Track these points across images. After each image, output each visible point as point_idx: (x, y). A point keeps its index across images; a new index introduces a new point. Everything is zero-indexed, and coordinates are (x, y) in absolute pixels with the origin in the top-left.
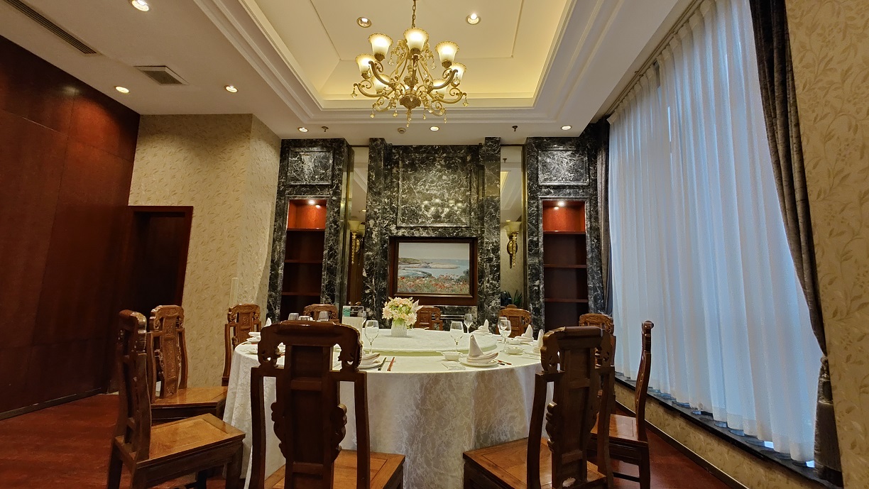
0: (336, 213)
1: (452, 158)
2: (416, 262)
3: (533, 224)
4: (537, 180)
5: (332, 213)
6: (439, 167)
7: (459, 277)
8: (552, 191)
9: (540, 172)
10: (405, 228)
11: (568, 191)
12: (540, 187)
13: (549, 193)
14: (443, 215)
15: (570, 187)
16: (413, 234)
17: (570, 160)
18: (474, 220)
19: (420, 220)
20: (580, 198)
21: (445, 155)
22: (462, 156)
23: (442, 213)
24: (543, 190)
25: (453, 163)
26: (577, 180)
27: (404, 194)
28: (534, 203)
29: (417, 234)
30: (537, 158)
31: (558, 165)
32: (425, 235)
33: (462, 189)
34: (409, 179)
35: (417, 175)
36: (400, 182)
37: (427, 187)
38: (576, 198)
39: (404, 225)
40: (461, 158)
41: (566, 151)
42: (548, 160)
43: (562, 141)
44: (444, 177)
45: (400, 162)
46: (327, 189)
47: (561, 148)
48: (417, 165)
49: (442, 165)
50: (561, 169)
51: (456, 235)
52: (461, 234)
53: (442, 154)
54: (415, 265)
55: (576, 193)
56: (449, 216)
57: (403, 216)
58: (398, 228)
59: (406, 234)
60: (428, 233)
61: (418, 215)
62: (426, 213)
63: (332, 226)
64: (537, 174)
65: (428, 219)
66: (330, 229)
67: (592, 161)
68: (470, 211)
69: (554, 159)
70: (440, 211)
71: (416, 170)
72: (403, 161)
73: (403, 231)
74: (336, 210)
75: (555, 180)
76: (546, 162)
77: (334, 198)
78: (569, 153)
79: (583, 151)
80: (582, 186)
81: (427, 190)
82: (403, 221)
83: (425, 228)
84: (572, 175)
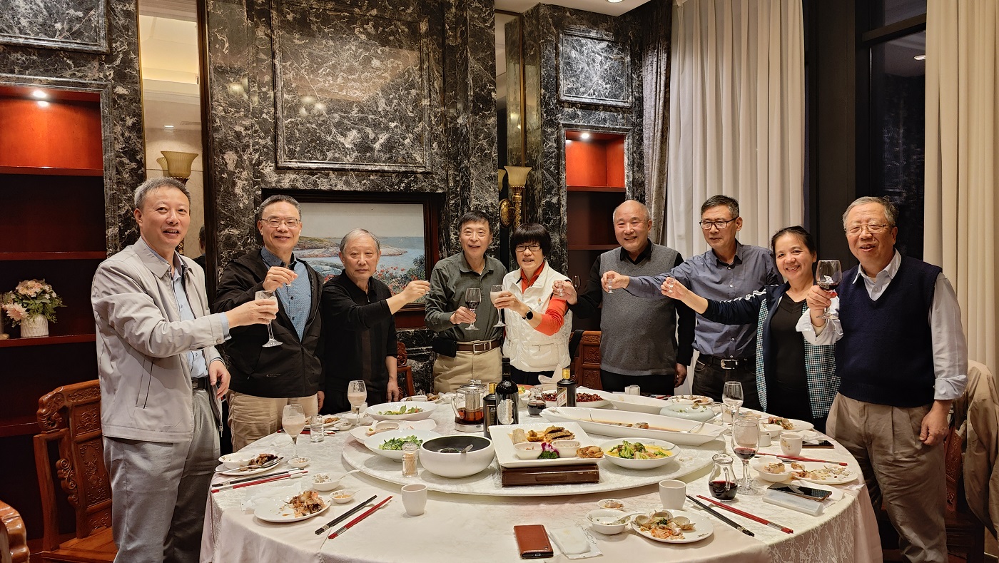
0: (131, 129)
1: (390, 21)
3: (551, 174)
4: (557, 90)
5: (119, 128)
6: (363, 37)
7: (405, 272)
8: (579, 113)
9: (562, 76)
10: (298, 170)
11: (602, 114)
12: (561, 103)
13: (574, 116)
14: (377, 146)
15: (606, 108)
16: (315, 184)
17: (606, 58)
18: (438, 159)
19: (330, 155)
20: (619, 129)
21: (374, 12)
22: (409, 19)
23: (375, 140)
24: (566, 109)
25: (392, 33)
26: (615, 96)
27: (289, 92)
28: (553, 133)
29: (324, 185)
30: (556, 48)
31: (588, 65)
32: (341, 186)
33: (413, 92)
34: (296, 56)
36: (276, 62)
37: (340, 80)
38: (614, 129)
39: (294, 164)
40: (408, 24)
41: (601, 40)
42: (574, 54)
43: (595, 19)
44: (376, 63)
45: (274, 14)
46: (96, 64)
47: (593, 34)
48: (314, 27)
49: (368, 35)
50: (592, 72)
51: (407, 187)
52: (415, 187)
53: (368, 10)
55: (615, 120)
56: (389, 147)
57: (289, 142)
58: (280, 170)
59: (300, 185)
60: (347, 183)
61: (323, 143)
62: (341, 139)
63: (122, 164)
64: (557, 78)
65: (345, 151)
66: (118, 172)
67: (635, 64)
68: (430, 140)
69: (581, 53)
70: (372, 136)
71: (311, 35)
72: (280, 12)
73: (293, 176)
74: (130, 122)
75: (583, 93)
76: (569, 58)
77: (120, 90)
78: (604, 44)
79: (623, 45)
80: (622, 108)
81: (341, 89)
82: (291, 155)
83: (341, 172)
84: (608, 86)
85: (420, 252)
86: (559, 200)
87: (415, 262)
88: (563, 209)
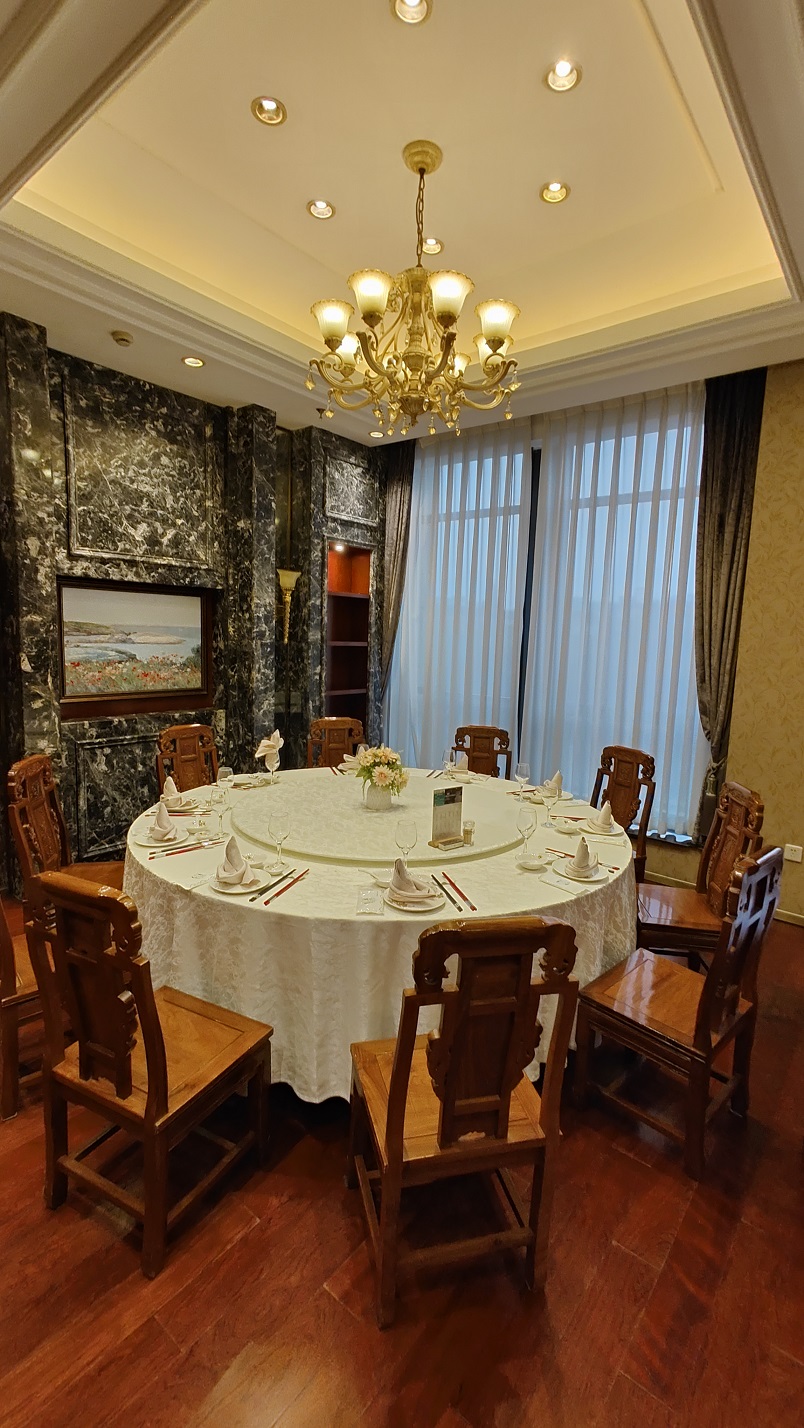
1: (178, 422)
2: (104, 630)
4: (324, 506)
6: (153, 433)
7: (184, 660)
8: (339, 528)
9: (327, 494)
10: (90, 559)
11: (356, 531)
12: (326, 518)
13: (335, 530)
14: (165, 541)
15: (359, 526)
16: (107, 574)
17: (361, 482)
18: (218, 558)
19: (121, 545)
20: (368, 545)
21: (164, 410)
22: (196, 421)
23: (163, 535)
24: (330, 524)
25: (180, 433)
26: (366, 516)
27: (81, 479)
28: (319, 543)
29: (115, 575)
30: (324, 469)
31: (348, 487)
32: (131, 577)
33: (198, 492)
34: (89, 444)
35: (109, 442)
36: (70, 448)
37: (131, 473)
38: (365, 545)
39: (86, 552)
40: (194, 426)
41: (357, 466)
42: (337, 476)
43: (354, 447)
44: (165, 460)
45: (68, 398)
47: (352, 460)
48: (107, 417)
49: (158, 432)
50: (350, 493)
51: (191, 582)
52: (198, 583)
53: (159, 408)
54: (101, 638)
55: (364, 537)
56: (176, 542)
57: (81, 530)
58: (71, 557)
59: (92, 573)
60: (137, 574)
61: (114, 533)
62: (131, 531)
64: (324, 496)
65: (136, 544)
67: (382, 491)
68: (212, 539)
69: (343, 475)
70: (160, 531)
71: (104, 424)
72: (74, 398)
73: (86, 564)
75: (343, 511)
76: (334, 478)
78: (360, 470)
79: (374, 472)
80: (371, 527)
81: (132, 482)
82: (84, 543)
83: (132, 563)
84: (361, 507)
85: (197, 642)
86: (322, 603)
87: (193, 650)
88: (325, 610)
